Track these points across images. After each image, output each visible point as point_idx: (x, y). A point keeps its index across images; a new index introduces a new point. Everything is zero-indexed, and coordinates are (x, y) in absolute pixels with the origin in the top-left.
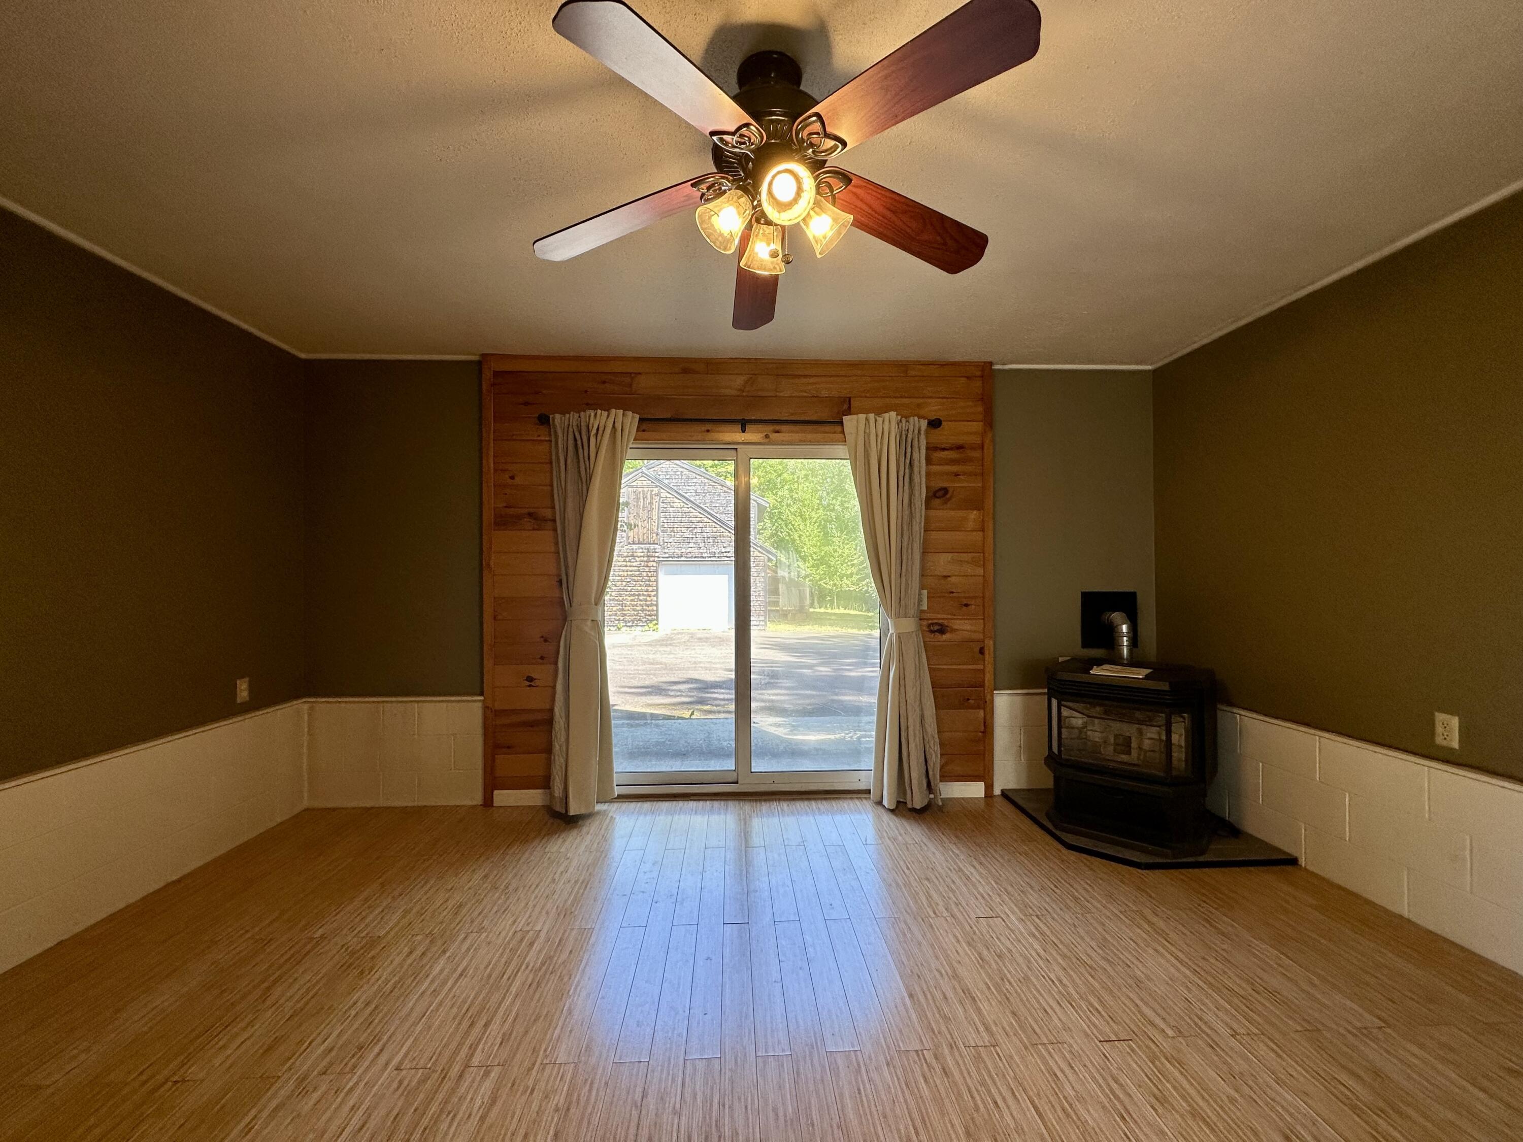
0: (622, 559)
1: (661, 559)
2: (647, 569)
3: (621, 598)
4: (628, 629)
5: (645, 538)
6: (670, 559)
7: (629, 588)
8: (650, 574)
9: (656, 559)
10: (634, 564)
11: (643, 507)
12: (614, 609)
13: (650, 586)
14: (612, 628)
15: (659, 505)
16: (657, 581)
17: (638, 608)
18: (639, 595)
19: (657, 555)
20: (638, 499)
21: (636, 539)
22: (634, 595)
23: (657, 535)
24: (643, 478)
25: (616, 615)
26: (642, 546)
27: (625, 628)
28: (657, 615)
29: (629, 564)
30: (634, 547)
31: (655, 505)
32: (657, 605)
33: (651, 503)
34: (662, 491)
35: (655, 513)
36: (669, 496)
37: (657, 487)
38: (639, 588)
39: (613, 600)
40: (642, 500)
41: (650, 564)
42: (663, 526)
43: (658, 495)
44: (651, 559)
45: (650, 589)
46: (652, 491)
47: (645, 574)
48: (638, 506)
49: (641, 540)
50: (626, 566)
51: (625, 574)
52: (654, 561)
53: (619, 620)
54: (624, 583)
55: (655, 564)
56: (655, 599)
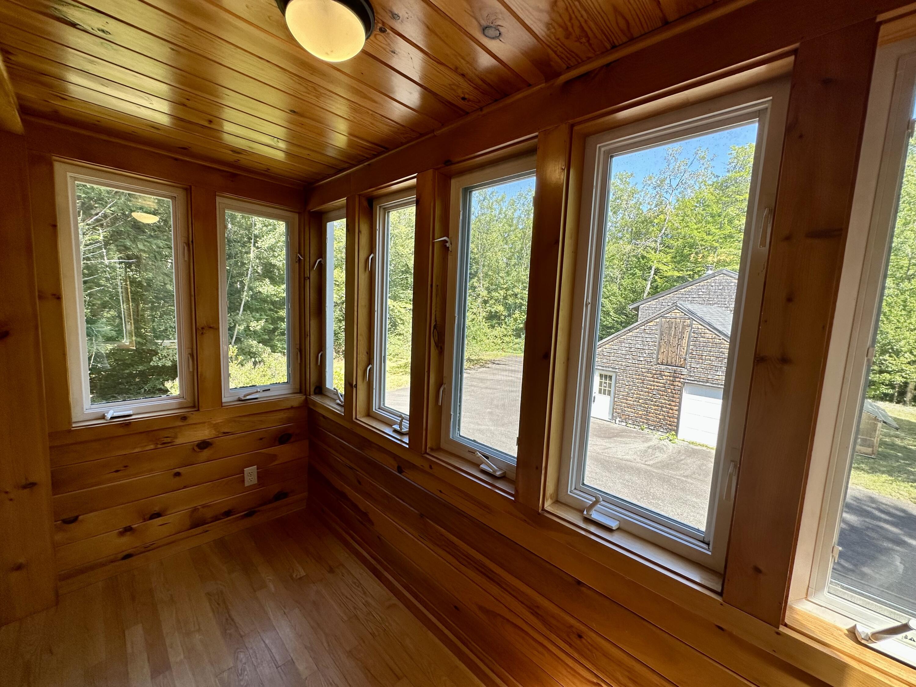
0: (651, 375)
1: (687, 381)
2: (672, 387)
3: (646, 406)
4: (650, 431)
5: (673, 361)
6: (696, 382)
7: (654, 400)
8: (674, 392)
9: (682, 380)
10: (661, 381)
11: (674, 335)
12: (640, 413)
13: (673, 401)
14: (636, 427)
15: (690, 334)
16: (680, 399)
17: (660, 417)
18: (662, 407)
19: (682, 377)
20: (670, 328)
21: (665, 361)
22: (658, 406)
23: (685, 360)
24: (676, 311)
25: (641, 418)
26: (670, 367)
27: (648, 430)
28: (677, 426)
29: (656, 380)
30: (663, 367)
31: (686, 335)
32: (678, 419)
33: (682, 333)
34: (694, 322)
35: (685, 342)
36: (700, 327)
37: (689, 318)
38: (663, 401)
39: (640, 406)
40: (673, 329)
41: (677, 383)
42: (691, 353)
43: (690, 325)
44: (678, 379)
45: (673, 404)
46: (684, 322)
47: (669, 391)
48: (670, 334)
49: (669, 362)
50: (654, 382)
51: (652, 388)
52: (679, 382)
53: (643, 422)
54: (651, 395)
55: (680, 384)
56: (677, 413)
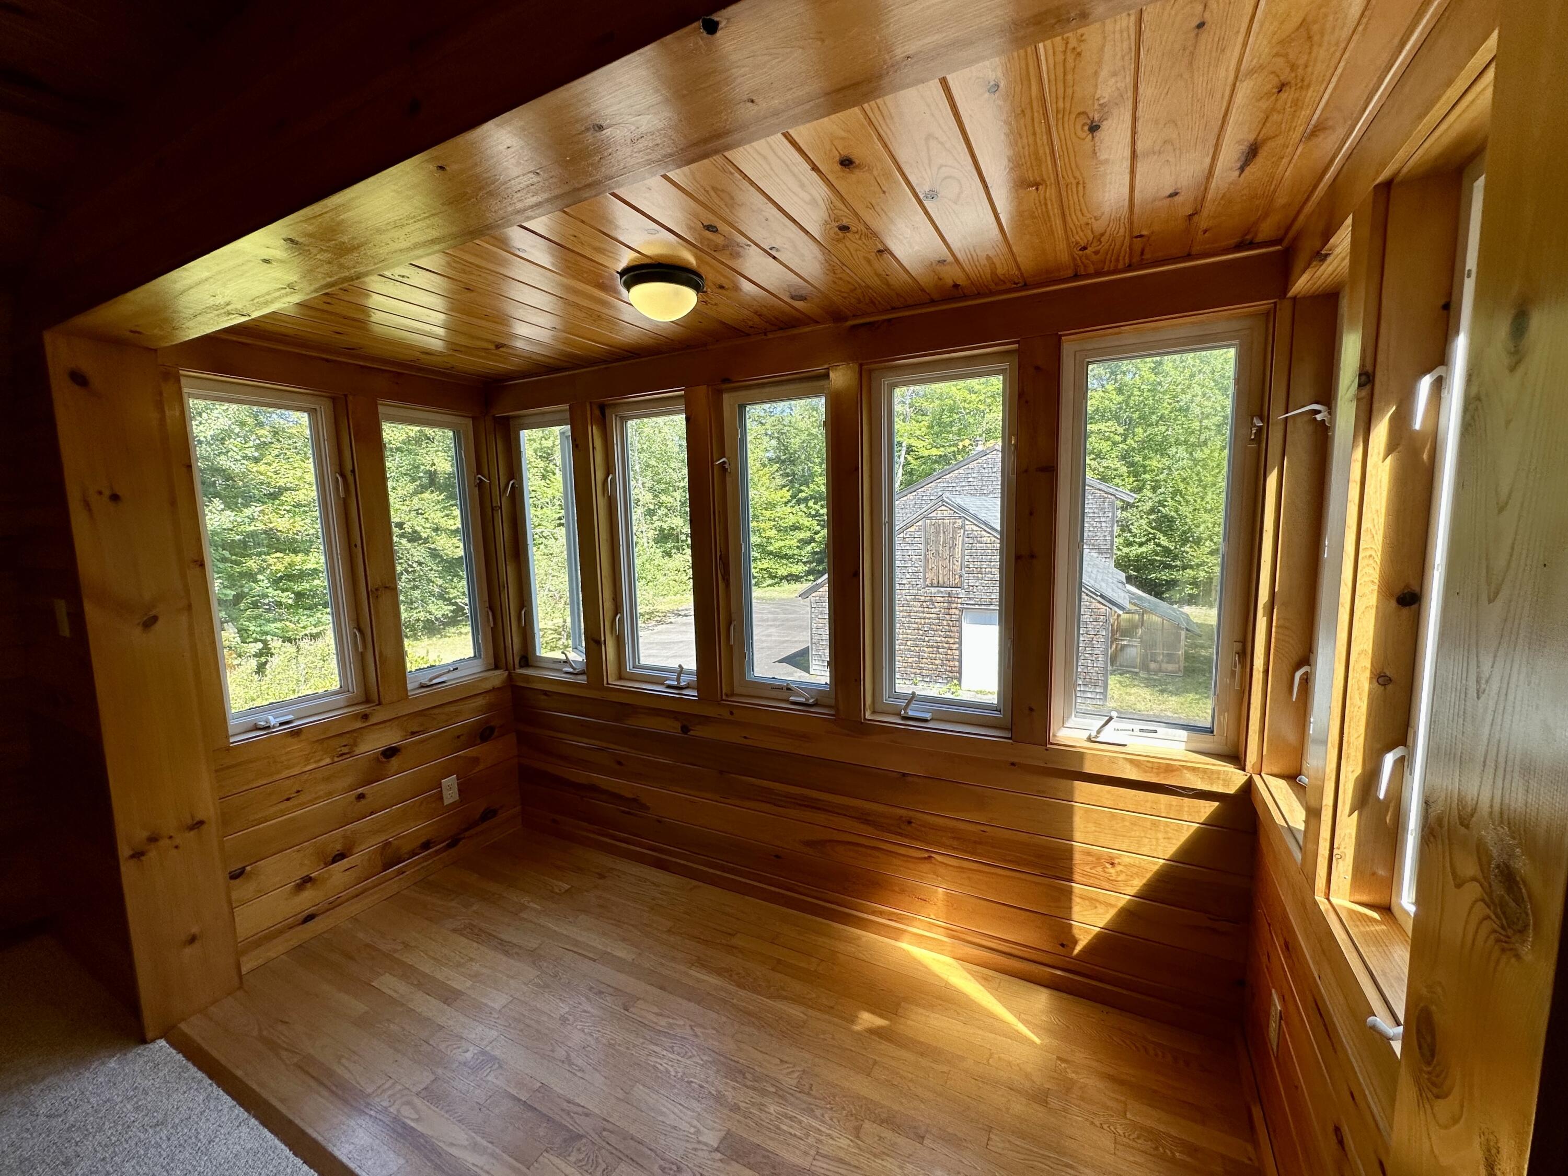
0: (919, 604)
1: (965, 606)
2: (948, 617)
3: (917, 649)
4: (925, 685)
5: (946, 580)
6: (977, 606)
7: (927, 639)
8: (951, 624)
9: (959, 606)
10: (933, 610)
11: (944, 542)
12: (910, 660)
13: (951, 637)
14: (907, 682)
15: (963, 540)
16: (960, 633)
17: (937, 662)
18: (938, 647)
19: (959, 601)
20: (938, 533)
21: (935, 582)
22: (932, 647)
23: (961, 576)
24: (943, 508)
25: (912, 667)
26: (942, 589)
27: (923, 683)
28: (960, 672)
29: (926, 610)
30: (933, 590)
31: (959, 541)
32: (960, 661)
33: (954, 538)
34: (967, 522)
35: (958, 550)
36: (975, 528)
37: (960, 518)
38: (939, 639)
39: (909, 650)
40: (942, 535)
41: (952, 611)
42: (968, 567)
43: (962, 527)
44: (954, 605)
45: (952, 641)
46: (955, 523)
47: (945, 623)
48: (937, 542)
49: (941, 582)
50: (923, 612)
51: (923, 621)
52: (956, 608)
53: (915, 673)
54: (921, 632)
55: (957, 612)
56: (957, 652)
